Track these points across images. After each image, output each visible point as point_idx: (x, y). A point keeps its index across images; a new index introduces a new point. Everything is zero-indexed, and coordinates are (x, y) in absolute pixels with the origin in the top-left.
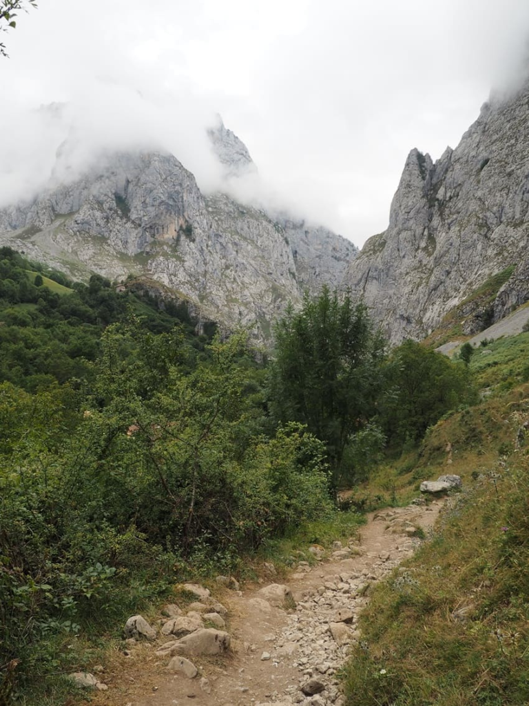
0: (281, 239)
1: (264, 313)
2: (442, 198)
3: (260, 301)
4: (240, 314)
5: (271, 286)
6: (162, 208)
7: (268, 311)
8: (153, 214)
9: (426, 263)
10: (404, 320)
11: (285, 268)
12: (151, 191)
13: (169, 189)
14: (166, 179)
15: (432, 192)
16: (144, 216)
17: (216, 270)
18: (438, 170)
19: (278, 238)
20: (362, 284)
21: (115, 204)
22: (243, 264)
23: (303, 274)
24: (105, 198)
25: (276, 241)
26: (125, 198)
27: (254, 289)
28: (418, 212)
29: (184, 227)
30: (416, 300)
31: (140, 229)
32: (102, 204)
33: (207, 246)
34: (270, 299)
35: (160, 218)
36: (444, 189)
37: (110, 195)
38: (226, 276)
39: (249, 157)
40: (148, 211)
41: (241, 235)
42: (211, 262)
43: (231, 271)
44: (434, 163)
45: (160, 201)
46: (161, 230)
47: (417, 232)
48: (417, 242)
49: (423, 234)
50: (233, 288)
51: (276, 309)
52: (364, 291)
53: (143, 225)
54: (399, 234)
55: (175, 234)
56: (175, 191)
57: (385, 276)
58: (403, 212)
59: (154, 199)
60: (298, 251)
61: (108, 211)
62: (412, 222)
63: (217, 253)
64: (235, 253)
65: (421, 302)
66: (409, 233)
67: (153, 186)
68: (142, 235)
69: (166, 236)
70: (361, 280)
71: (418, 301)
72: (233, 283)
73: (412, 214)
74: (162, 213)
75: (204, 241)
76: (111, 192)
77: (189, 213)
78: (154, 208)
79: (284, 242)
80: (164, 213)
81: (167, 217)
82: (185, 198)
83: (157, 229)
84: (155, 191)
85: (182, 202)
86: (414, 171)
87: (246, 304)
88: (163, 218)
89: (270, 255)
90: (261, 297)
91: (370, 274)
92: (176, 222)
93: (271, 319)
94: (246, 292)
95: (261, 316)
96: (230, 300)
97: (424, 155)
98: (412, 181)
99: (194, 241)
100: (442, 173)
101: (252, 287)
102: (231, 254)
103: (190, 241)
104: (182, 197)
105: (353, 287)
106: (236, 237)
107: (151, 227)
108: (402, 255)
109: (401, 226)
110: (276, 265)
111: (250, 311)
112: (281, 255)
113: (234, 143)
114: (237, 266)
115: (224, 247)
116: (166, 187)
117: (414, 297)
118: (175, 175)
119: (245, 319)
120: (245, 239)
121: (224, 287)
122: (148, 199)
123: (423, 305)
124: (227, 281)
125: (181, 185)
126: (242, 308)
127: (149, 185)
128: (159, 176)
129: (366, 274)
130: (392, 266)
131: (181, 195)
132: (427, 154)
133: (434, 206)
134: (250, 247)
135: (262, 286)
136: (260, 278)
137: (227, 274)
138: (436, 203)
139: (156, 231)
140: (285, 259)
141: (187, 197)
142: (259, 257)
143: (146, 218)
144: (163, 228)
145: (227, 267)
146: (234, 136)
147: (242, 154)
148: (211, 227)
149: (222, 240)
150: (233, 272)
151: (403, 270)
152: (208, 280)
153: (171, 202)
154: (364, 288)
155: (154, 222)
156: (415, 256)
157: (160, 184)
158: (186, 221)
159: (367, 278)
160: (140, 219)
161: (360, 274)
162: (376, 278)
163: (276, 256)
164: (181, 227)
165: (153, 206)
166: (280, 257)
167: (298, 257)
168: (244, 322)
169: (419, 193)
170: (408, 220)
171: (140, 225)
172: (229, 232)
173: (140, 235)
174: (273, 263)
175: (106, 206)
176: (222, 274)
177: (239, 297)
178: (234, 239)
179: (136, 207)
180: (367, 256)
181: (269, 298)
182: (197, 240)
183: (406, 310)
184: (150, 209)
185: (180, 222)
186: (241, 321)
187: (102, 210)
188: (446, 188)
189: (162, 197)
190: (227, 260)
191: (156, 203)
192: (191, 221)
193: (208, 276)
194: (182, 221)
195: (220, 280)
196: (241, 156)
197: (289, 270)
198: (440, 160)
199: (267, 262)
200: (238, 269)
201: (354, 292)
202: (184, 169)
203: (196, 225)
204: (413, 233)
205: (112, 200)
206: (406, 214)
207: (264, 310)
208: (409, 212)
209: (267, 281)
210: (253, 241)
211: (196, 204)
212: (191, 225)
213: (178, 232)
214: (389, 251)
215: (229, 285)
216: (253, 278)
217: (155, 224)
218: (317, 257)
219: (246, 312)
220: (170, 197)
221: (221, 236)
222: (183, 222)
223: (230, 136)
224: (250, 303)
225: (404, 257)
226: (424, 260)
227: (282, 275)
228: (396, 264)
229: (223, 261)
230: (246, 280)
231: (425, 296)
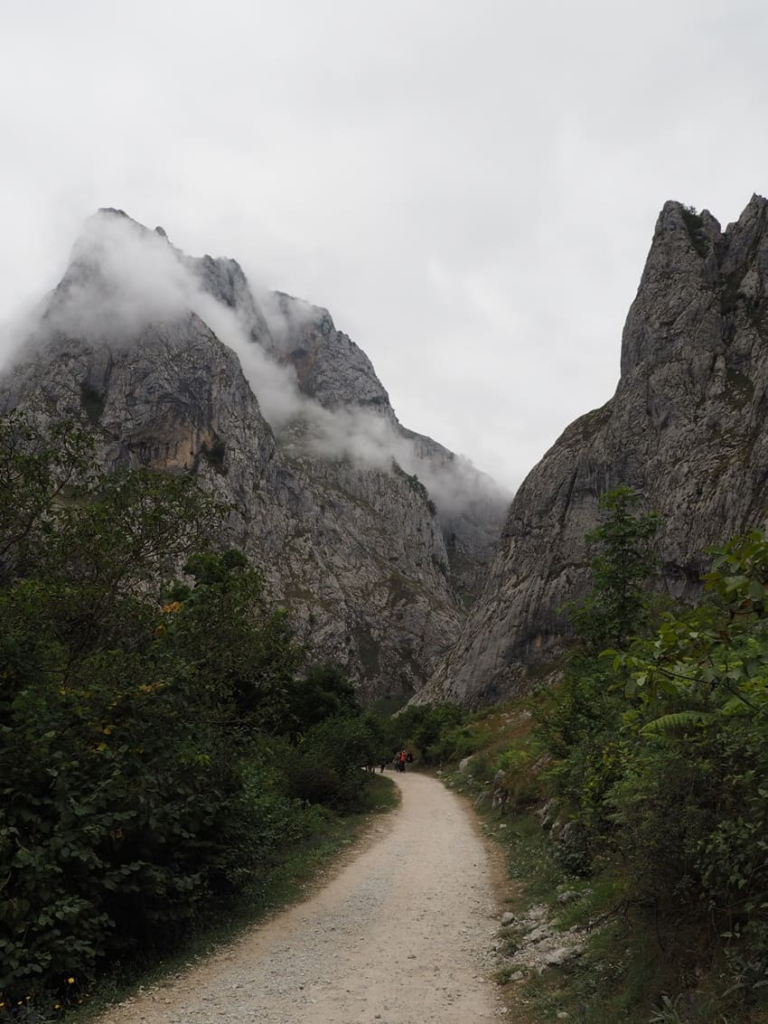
0: (420, 501)
1: (368, 625)
2: (753, 292)
3: (360, 601)
4: (312, 620)
5: (389, 576)
6: (165, 407)
7: (378, 622)
8: (145, 418)
9: (731, 424)
10: (677, 578)
11: (425, 553)
12: (146, 375)
13: (181, 374)
14: (179, 355)
15: (724, 288)
16: (127, 420)
17: (269, 533)
18: (736, 244)
19: (415, 500)
20: (556, 510)
21: (78, 401)
22: (334, 531)
23: (465, 574)
24: (62, 391)
25: (410, 505)
26: (104, 395)
27: (350, 579)
28: (695, 319)
29: (210, 447)
30: (714, 513)
31: (114, 444)
32: (55, 403)
33: (256, 487)
34: (385, 600)
35: (161, 428)
36: (756, 275)
37: (73, 385)
38: (293, 549)
39: (374, 375)
40: (136, 412)
41: (345, 493)
42: (260, 518)
43: (305, 541)
44: (723, 230)
45: (161, 392)
46: (162, 452)
47: (697, 364)
48: (698, 387)
49: (712, 368)
50: (304, 572)
51: (394, 618)
52: (563, 526)
53: (123, 436)
54: (647, 375)
55: (189, 460)
56: (196, 379)
57: (617, 479)
58: (657, 325)
59: (151, 391)
60: (457, 535)
61: (63, 414)
62: (680, 343)
63: (279, 505)
64: (317, 509)
65: (731, 513)
66: (675, 366)
67: (149, 365)
68: (120, 457)
69: (171, 463)
70: (553, 500)
71: (721, 514)
72: (306, 562)
73: (679, 324)
74: (165, 418)
75: (248, 476)
76: (76, 381)
77: (222, 421)
78: (148, 407)
79: (425, 508)
80: (170, 417)
81: (177, 426)
82: (215, 394)
83: (157, 450)
84: (153, 376)
85: (209, 400)
86: (677, 244)
87: (327, 605)
88: (167, 427)
89: (396, 528)
90: (366, 594)
91: (577, 484)
92: (194, 436)
93: (383, 639)
94: (331, 580)
95: (360, 631)
96: (293, 592)
97: (698, 212)
98: (673, 265)
99: (225, 473)
100: (746, 249)
101: (348, 574)
102: (310, 510)
103: (217, 472)
104: (209, 392)
105: (535, 520)
106: (334, 493)
107: (142, 445)
108: (657, 422)
109: (651, 358)
110: (407, 546)
111: (336, 616)
112: (419, 530)
113: (348, 353)
114: (321, 534)
115: (295, 497)
116: (176, 369)
117: (705, 507)
118: (198, 350)
119: (322, 631)
120: (352, 498)
121: (285, 567)
122: (137, 391)
123: (738, 523)
124: (293, 557)
125: (208, 368)
126: (317, 610)
127: (143, 364)
128: (165, 349)
129: (567, 486)
130: (633, 452)
131: (207, 387)
132: (706, 213)
133: (736, 309)
134: (358, 512)
135: (371, 574)
136: (368, 561)
137: (297, 546)
138: (740, 303)
139: (152, 452)
140: (426, 537)
141: (219, 392)
142: (376, 529)
143: (129, 425)
144: (168, 449)
145: (299, 533)
146: (349, 341)
147: (362, 370)
148: (271, 457)
149: (294, 484)
150: (310, 543)
151: (664, 455)
152: (250, 549)
153: (185, 399)
154: (562, 520)
155: (148, 435)
156: (696, 417)
157: (165, 364)
158: (215, 437)
159: (568, 496)
160: (119, 425)
161: (552, 487)
162: (591, 491)
163: (408, 531)
164: (204, 447)
165: (147, 402)
166: (416, 533)
167: (458, 545)
168: (318, 638)
169: (696, 282)
170: (670, 340)
171: (117, 438)
172: (322, 485)
173: (115, 455)
174: (401, 542)
175: (61, 405)
176: (286, 545)
177: (314, 588)
178: (330, 495)
179: (113, 404)
180: (569, 446)
181: (381, 599)
182: (232, 470)
183: (684, 548)
184: (141, 408)
185: (203, 438)
186: (313, 636)
187: (51, 412)
188: (760, 273)
189: (167, 386)
190: (301, 521)
191: (154, 398)
192: (223, 437)
193: (249, 543)
194: (206, 437)
195: (279, 554)
196: (358, 373)
197: (433, 557)
198: (737, 224)
199: (391, 540)
200: (323, 540)
201: (536, 531)
202: (219, 342)
203: (233, 443)
204: (685, 366)
205: (75, 394)
206: (665, 329)
207: (368, 619)
208: (671, 323)
209: (381, 568)
210: (366, 504)
211: (238, 408)
212: (223, 444)
213: (196, 457)
214: (626, 418)
215: (295, 566)
216: (353, 560)
217: (150, 438)
218: (491, 545)
219: (324, 618)
220: (184, 387)
221: (290, 475)
222: (209, 439)
223: (342, 342)
224: (337, 601)
225: (665, 425)
226: (723, 421)
227: (418, 565)
228: (643, 448)
229: (293, 522)
230: (337, 561)
231: (741, 495)
